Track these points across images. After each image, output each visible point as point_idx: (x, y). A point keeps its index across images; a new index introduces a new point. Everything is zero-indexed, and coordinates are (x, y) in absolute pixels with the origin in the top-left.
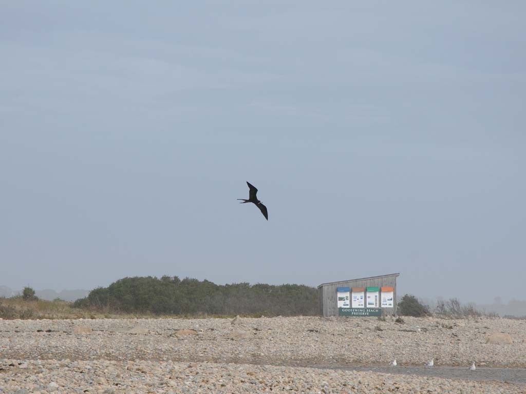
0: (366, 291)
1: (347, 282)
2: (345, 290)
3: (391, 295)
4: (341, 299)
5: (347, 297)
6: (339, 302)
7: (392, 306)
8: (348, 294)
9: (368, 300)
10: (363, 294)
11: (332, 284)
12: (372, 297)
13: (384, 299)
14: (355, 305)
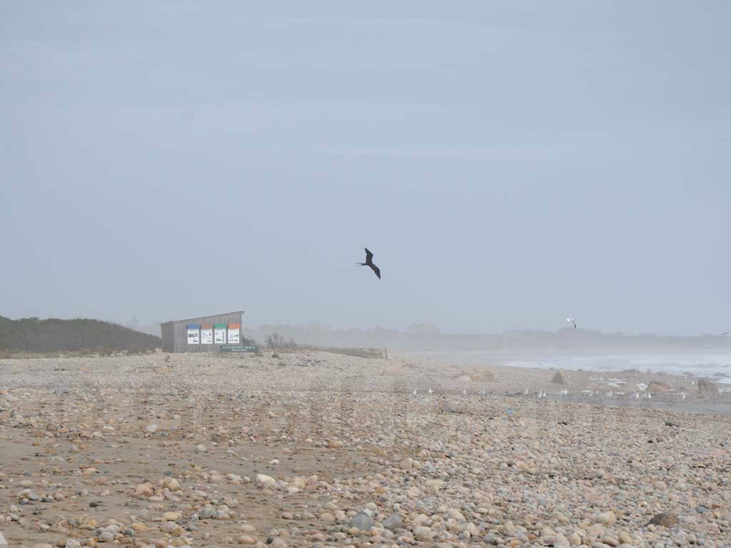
0: (214, 328)
1: (195, 320)
2: (194, 327)
3: (237, 332)
4: (191, 336)
5: (196, 334)
6: (189, 339)
7: (238, 342)
8: (197, 331)
9: (216, 337)
10: (211, 331)
11: (182, 321)
12: (220, 334)
13: (231, 335)
14: (204, 341)
